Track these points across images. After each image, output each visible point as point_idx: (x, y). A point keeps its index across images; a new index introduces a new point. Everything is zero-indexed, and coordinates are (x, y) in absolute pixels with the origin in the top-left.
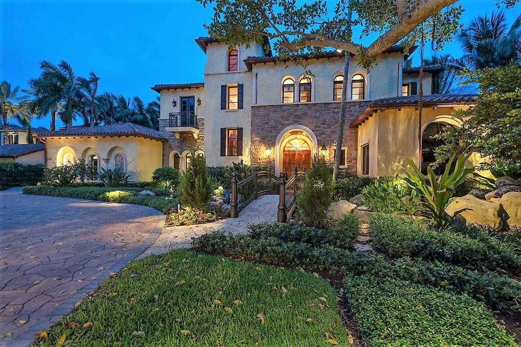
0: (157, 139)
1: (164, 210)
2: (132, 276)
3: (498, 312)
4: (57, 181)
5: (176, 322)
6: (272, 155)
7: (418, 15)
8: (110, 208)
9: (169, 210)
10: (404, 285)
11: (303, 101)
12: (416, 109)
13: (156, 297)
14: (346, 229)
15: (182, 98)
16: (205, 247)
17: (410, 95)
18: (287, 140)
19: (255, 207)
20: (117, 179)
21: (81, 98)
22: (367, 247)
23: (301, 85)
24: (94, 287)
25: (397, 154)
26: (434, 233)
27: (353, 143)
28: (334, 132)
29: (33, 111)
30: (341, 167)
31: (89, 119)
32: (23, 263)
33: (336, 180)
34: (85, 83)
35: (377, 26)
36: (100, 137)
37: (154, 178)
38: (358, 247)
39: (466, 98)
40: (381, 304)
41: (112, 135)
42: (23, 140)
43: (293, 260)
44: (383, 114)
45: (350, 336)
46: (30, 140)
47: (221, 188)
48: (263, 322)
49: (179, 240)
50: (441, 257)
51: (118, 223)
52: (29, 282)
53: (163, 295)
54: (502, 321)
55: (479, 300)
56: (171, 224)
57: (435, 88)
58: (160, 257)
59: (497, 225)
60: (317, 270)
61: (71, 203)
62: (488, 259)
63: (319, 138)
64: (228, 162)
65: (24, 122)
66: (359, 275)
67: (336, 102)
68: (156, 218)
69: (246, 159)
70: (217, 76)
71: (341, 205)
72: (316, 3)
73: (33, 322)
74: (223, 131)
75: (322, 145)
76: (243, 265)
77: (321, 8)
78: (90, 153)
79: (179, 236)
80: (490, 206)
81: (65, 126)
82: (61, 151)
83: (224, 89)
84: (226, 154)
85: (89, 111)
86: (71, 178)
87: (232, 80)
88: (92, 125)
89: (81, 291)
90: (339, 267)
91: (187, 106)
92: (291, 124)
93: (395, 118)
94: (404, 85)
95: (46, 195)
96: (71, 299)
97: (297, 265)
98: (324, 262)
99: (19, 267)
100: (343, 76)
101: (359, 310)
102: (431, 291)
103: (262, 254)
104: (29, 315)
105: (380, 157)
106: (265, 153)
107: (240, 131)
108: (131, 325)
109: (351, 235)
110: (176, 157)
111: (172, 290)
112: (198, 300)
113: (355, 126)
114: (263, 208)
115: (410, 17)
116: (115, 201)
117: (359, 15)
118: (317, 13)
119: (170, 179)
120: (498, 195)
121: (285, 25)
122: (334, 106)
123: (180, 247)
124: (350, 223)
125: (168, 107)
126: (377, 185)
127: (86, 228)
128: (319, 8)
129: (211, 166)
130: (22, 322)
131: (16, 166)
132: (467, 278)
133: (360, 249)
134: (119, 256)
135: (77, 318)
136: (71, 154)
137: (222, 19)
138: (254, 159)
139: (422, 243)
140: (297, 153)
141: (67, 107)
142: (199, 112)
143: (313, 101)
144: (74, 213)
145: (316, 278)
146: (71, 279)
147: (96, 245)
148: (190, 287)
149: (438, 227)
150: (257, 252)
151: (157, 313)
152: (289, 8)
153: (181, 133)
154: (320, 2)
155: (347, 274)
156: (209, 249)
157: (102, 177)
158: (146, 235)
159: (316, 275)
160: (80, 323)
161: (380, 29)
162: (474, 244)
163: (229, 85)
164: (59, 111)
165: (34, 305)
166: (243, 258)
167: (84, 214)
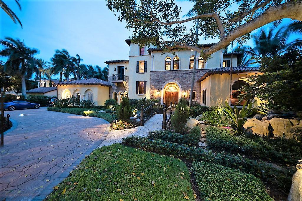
0: (107, 86)
1: (110, 121)
2: (95, 158)
3: (266, 182)
4: (62, 105)
5: (115, 184)
6: (160, 94)
7: (230, 38)
8: (86, 119)
9: (112, 121)
10: (221, 168)
11: (175, 69)
12: (229, 74)
13: (106, 170)
14: (195, 135)
15: (118, 67)
16: (128, 143)
17: (226, 66)
18: (167, 87)
19: (152, 121)
20: (89, 105)
21: (73, 66)
22: (204, 144)
23: (174, 61)
24: (78, 163)
25: (220, 96)
26: (237, 138)
27: (199, 89)
28: (190, 84)
29: (52, 73)
30: (193, 100)
31: (77, 76)
32: (47, 148)
33: (190, 107)
34: (74, 60)
35: (210, 36)
36: (81, 85)
37: (105, 104)
38: (200, 144)
39: (254, 69)
40: (210, 179)
41: (87, 84)
42: (47, 85)
43: (169, 151)
44: (213, 76)
45: (195, 194)
46: (50, 85)
47: (136, 109)
48: (154, 186)
49: (116, 138)
50: (240, 151)
51: (89, 128)
52: (50, 159)
53: (109, 169)
54: (268, 188)
55: (257, 176)
56: (113, 129)
57: (239, 63)
58: (107, 147)
59: (268, 134)
60: (180, 157)
61: (68, 116)
62: (263, 153)
63: (182, 86)
64: (139, 97)
65: (48, 77)
66: (200, 161)
67: (191, 69)
68: (106, 125)
69: (148, 96)
70: (135, 57)
71: (192, 121)
72: (181, 26)
73: (52, 181)
74: (137, 82)
75: (184, 90)
76: (145, 153)
77: (184, 29)
78: (77, 92)
79: (116, 136)
80: (265, 124)
81: (66, 79)
82: (64, 91)
83: (138, 63)
84: (139, 93)
85: (77, 72)
86: (69, 104)
87: (142, 59)
88: (78, 78)
89: (73, 165)
90: (190, 156)
91: (121, 71)
92: (169, 80)
93: (219, 78)
94: (224, 61)
95: (57, 111)
96: (68, 169)
97: (171, 154)
98: (183, 153)
99: (46, 151)
100: (194, 57)
101: (199, 181)
102: (234, 172)
103: (154, 148)
104: (50, 177)
105: (211, 97)
106: (157, 93)
107: (145, 82)
108: (95, 185)
109: (197, 138)
110: (116, 94)
111: (113, 166)
112: (125, 172)
113: (200, 81)
114: (155, 121)
115: (226, 39)
116: (88, 115)
117: (202, 31)
118: (182, 31)
119: (113, 105)
120: (269, 119)
121: (167, 36)
122: (190, 71)
123: (117, 142)
124: (196, 131)
125: (112, 71)
126: (210, 111)
127: (75, 130)
128: (183, 29)
129: (132, 99)
130: (47, 180)
131: (45, 97)
132: (252, 165)
133: (201, 145)
134: (90, 146)
135: (71, 179)
136: (68, 93)
137: (137, 34)
138: (151, 95)
139: (231, 144)
140: (172, 93)
141: (67, 70)
142: (126, 73)
143: (179, 69)
144: (70, 122)
145: (180, 162)
146: (68, 158)
147: (79, 140)
148: (121, 165)
149: (239, 135)
150: (153, 147)
151: (106, 178)
152: (168, 29)
153: (118, 83)
154: (183, 26)
155: (194, 160)
156: (130, 144)
157: (82, 104)
158: (102, 135)
159: (179, 159)
160: (72, 182)
161: (212, 37)
162: (256, 145)
163: (141, 61)
164: (63, 72)
165: (52, 172)
166: (145, 149)
167: (74, 122)
